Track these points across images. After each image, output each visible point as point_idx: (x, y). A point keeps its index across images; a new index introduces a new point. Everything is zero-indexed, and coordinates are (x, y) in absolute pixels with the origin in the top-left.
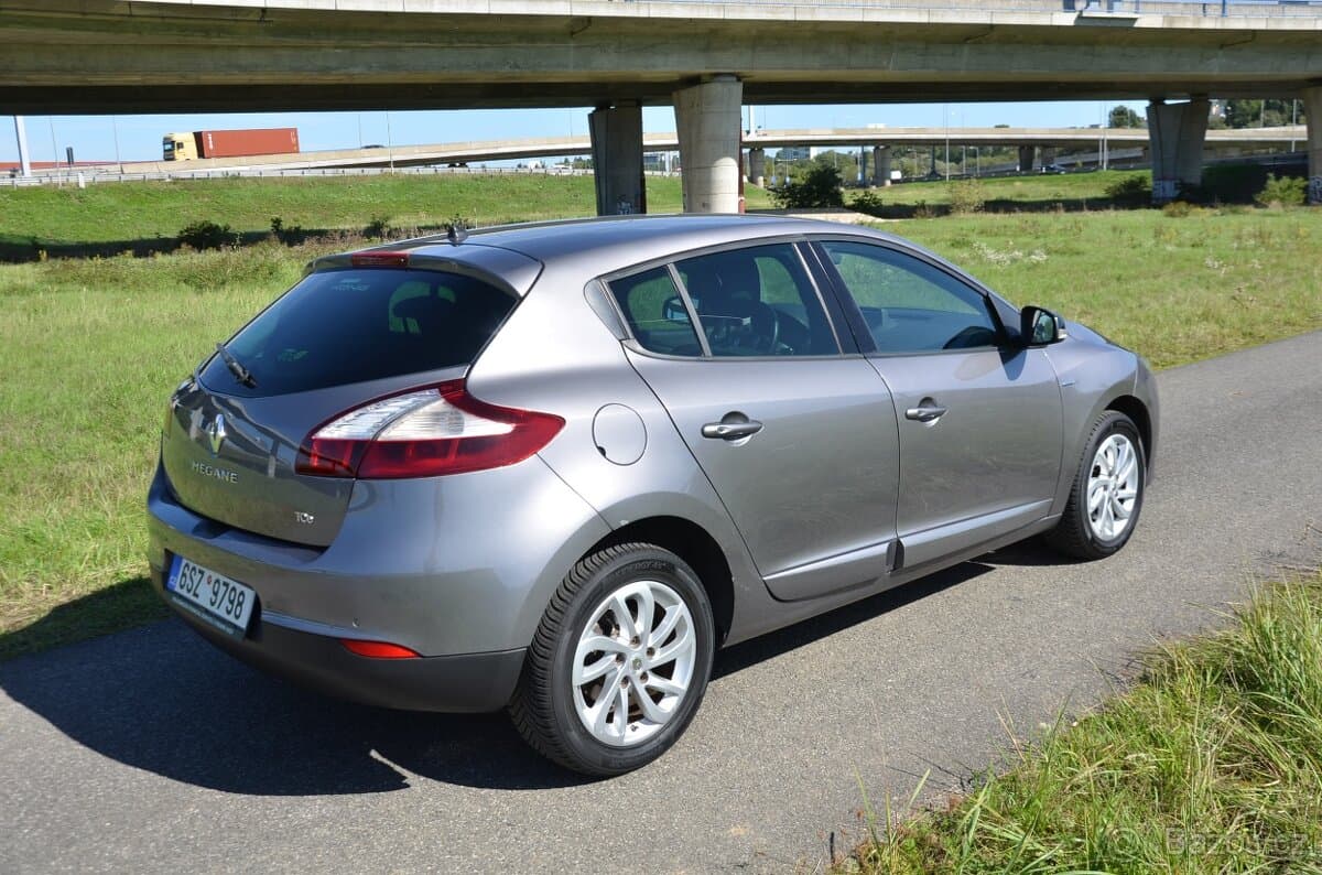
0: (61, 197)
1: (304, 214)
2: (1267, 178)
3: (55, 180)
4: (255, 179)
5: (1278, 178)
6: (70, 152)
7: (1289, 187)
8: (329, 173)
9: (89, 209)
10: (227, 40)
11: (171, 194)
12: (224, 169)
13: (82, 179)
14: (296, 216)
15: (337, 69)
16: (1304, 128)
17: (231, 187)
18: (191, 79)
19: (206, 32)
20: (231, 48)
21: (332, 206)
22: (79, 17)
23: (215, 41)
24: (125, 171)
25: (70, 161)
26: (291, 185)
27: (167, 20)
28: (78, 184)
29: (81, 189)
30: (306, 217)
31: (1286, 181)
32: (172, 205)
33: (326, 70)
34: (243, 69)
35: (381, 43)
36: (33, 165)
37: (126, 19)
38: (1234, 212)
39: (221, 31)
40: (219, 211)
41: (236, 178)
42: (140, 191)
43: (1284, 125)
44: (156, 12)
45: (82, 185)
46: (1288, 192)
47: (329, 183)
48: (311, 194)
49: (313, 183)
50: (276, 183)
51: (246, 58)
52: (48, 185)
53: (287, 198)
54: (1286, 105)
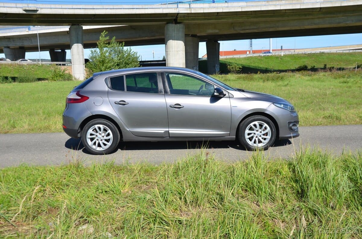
0: (276, 58)
1: (340, 63)
3: (276, 54)
4: (328, 53)
6: (282, 47)
8: (351, 51)
9: (282, 61)
10: (311, 17)
11: (304, 57)
12: (320, 51)
13: (282, 54)
14: (338, 63)
15: (342, 22)
17: (321, 55)
18: (302, 28)
19: (305, 15)
20: (312, 19)
21: (350, 61)
22: (272, 14)
23: (308, 17)
24: (295, 51)
25: (282, 49)
26: (339, 55)
27: (294, 13)
28: (281, 55)
29: (282, 56)
30: (341, 64)
32: (304, 60)
33: (339, 23)
34: (315, 24)
35: (357, 14)
36: (273, 50)
37: (284, 14)
39: (309, 14)
40: (316, 62)
41: (323, 53)
42: (296, 56)
44: (292, 11)
45: (282, 55)
47: (350, 54)
48: (344, 57)
49: (345, 54)
50: (334, 54)
51: (317, 21)
52: (274, 55)
53: (337, 59)
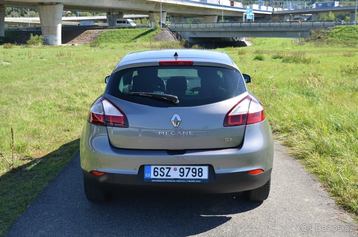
2: (30, 36)
5: (34, 35)
7: (38, 39)
16: (38, 19)
31: (37, 36)
38: (27, 47)
43: (19, 17)
46: (38, 40)
54: (19, 10)
